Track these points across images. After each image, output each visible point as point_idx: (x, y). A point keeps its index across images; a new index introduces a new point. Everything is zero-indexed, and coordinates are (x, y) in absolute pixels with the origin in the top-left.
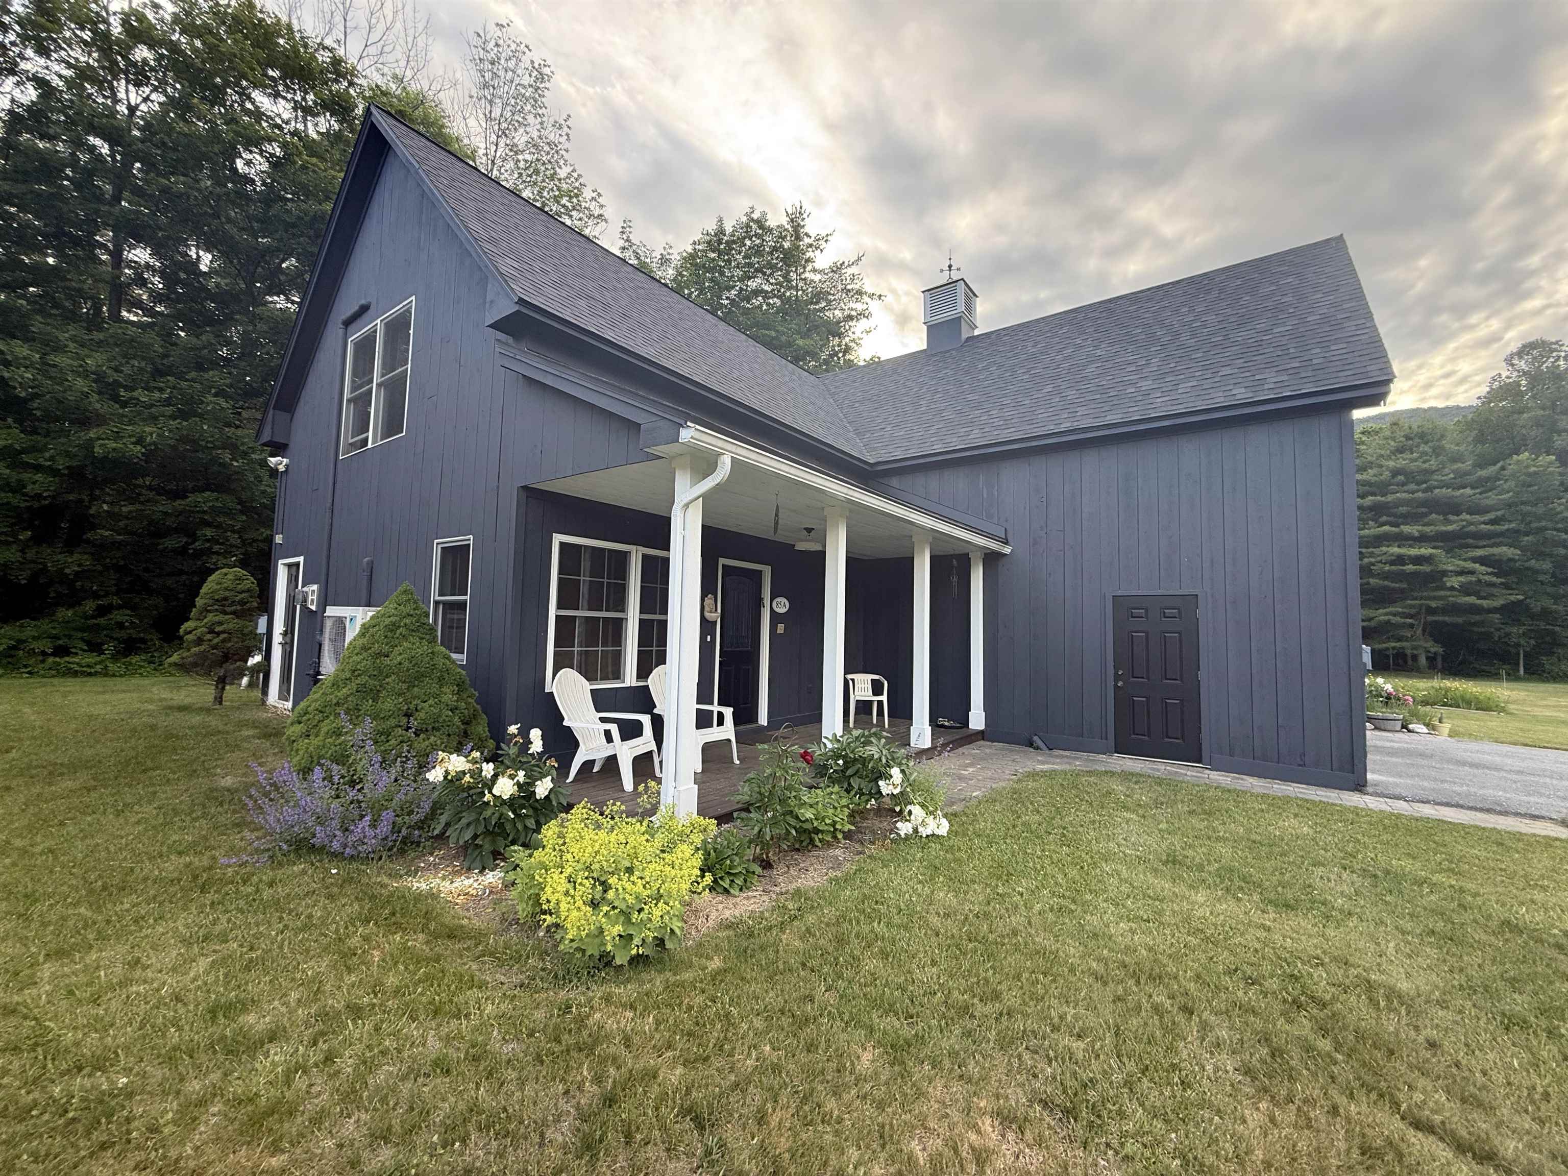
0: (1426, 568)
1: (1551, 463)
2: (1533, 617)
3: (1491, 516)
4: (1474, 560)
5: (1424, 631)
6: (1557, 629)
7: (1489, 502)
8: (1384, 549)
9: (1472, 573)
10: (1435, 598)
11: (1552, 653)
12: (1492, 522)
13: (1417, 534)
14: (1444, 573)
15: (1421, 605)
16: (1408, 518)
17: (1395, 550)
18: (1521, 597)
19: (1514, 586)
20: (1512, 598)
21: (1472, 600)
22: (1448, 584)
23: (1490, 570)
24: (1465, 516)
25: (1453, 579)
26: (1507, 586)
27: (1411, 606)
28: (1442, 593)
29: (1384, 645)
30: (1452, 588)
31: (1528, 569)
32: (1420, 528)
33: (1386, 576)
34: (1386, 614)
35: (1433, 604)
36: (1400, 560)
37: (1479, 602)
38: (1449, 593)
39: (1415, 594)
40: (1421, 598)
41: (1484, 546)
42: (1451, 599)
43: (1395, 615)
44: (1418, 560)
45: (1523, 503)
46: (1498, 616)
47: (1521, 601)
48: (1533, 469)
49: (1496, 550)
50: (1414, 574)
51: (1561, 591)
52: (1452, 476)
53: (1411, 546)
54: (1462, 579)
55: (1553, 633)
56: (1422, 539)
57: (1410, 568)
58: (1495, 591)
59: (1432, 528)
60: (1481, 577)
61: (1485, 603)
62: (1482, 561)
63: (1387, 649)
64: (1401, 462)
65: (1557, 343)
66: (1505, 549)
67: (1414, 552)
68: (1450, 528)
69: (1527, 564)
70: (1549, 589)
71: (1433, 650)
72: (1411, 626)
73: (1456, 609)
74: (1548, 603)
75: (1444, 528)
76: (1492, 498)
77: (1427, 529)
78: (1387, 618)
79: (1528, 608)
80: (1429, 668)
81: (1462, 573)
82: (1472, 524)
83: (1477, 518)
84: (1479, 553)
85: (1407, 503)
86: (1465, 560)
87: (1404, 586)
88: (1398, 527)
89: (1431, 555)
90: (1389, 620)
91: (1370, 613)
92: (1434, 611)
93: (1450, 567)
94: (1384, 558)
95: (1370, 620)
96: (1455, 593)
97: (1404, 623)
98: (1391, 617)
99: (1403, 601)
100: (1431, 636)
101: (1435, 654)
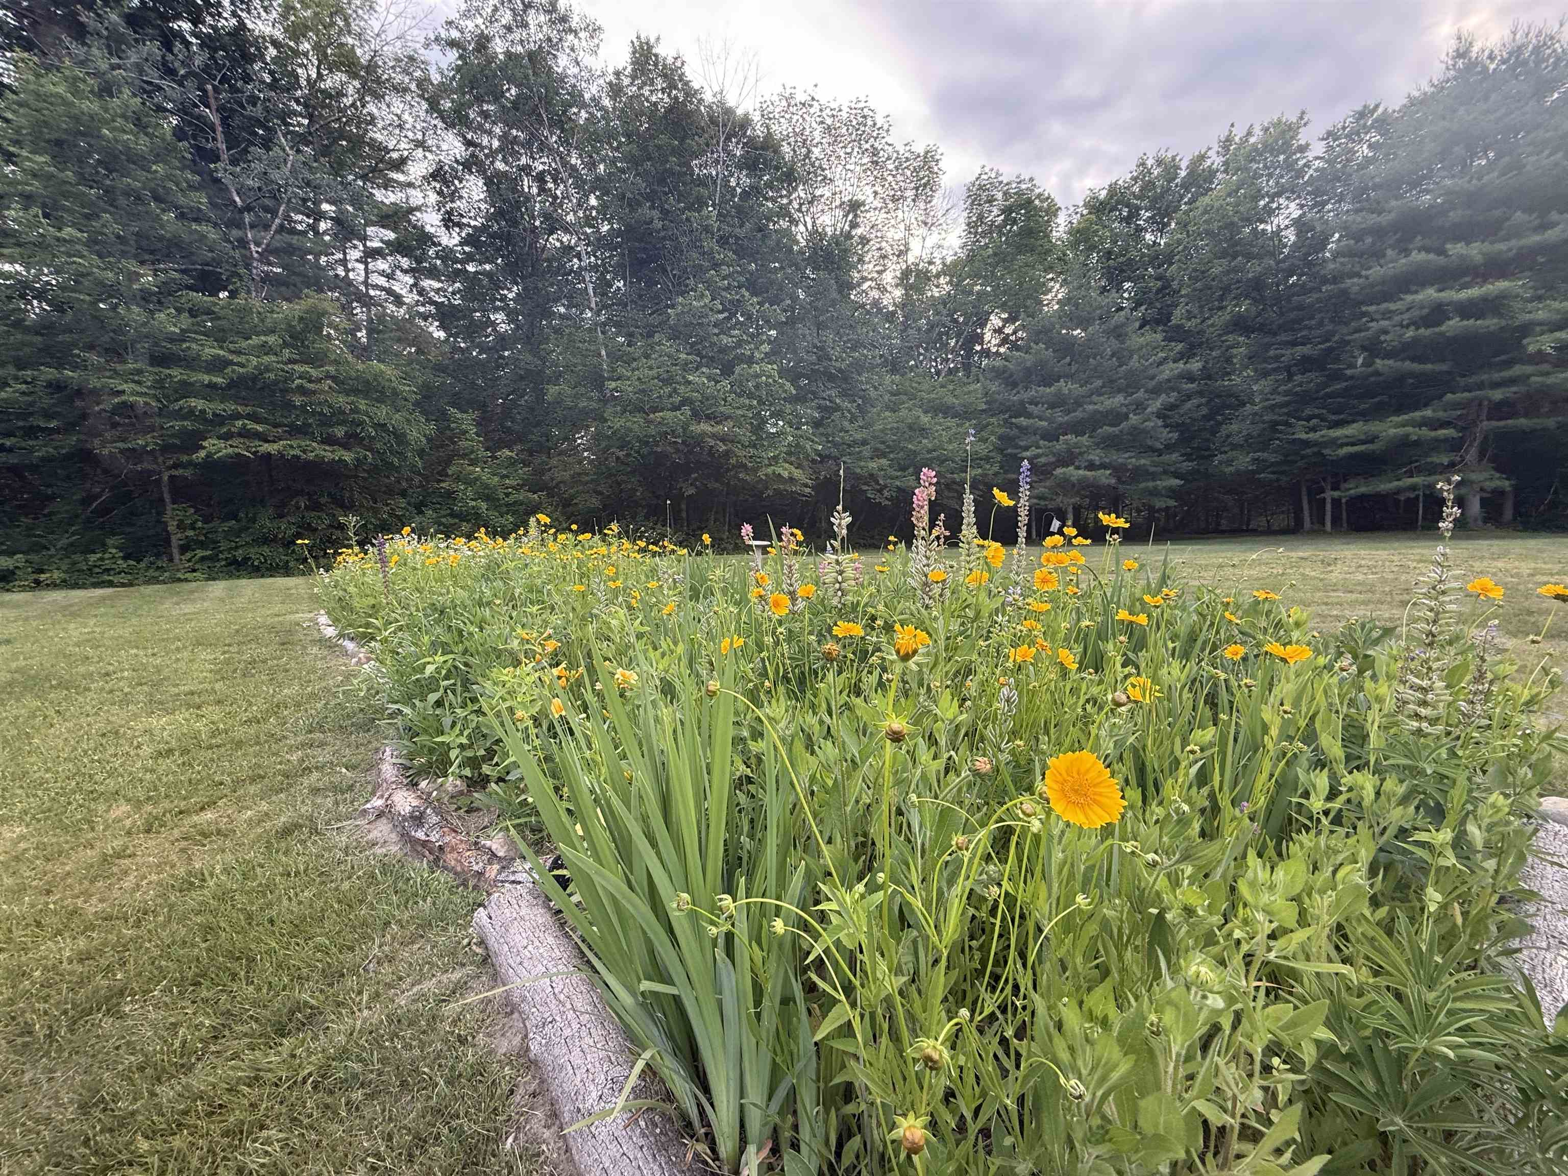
0: (1491, 323)
5: (1482, 454)
8: (1409, 298)
10: (1505, 383)
13: (1479, 260)
14: (1526, 330)
15: (1477, 401)
16: (1465, 232)
17: (1431, 294)
22: (1532, 349)
25: (1545, 337)
27: (1456, 406)
28: (1521, 369)
30: (1540, 357)
32: (1486, 246)
33: (1409, 351)
34: (1403, 425)
35: (1498, 395)
36: (1438, 312)
38: (1529, 369)
39: (1462, 381)
40: (1477, 387)
42: (1533, 379)
43: (1421, 425)
44: (1474, 309)
53: (1463, 286)
54: (1561, 335)
56: (1488, 269)
57: (1454, 325)
59: (1513, 242)
67: (1469, 293)
68: (1549, 237)
71: (1490, 485)
72: (1456, 444)
75: (1534, 239)
77: (1502, 246)
78: (1401, 431)
80: (1486, 520)
87: (1444, 367)
88: (1442, 252)
89: (1503, 296)
90: (1408, 435)
91: (1375, 427)
92: (1500, 410)
93: (1541, 315)
94: (1406, 316)
95: (1372, 440)
96: (1546, 367)
97: (1436, 440)
98: (1409, 429)
99: (1440, 397)
100: (1494, 459)
101: (1499, 493)
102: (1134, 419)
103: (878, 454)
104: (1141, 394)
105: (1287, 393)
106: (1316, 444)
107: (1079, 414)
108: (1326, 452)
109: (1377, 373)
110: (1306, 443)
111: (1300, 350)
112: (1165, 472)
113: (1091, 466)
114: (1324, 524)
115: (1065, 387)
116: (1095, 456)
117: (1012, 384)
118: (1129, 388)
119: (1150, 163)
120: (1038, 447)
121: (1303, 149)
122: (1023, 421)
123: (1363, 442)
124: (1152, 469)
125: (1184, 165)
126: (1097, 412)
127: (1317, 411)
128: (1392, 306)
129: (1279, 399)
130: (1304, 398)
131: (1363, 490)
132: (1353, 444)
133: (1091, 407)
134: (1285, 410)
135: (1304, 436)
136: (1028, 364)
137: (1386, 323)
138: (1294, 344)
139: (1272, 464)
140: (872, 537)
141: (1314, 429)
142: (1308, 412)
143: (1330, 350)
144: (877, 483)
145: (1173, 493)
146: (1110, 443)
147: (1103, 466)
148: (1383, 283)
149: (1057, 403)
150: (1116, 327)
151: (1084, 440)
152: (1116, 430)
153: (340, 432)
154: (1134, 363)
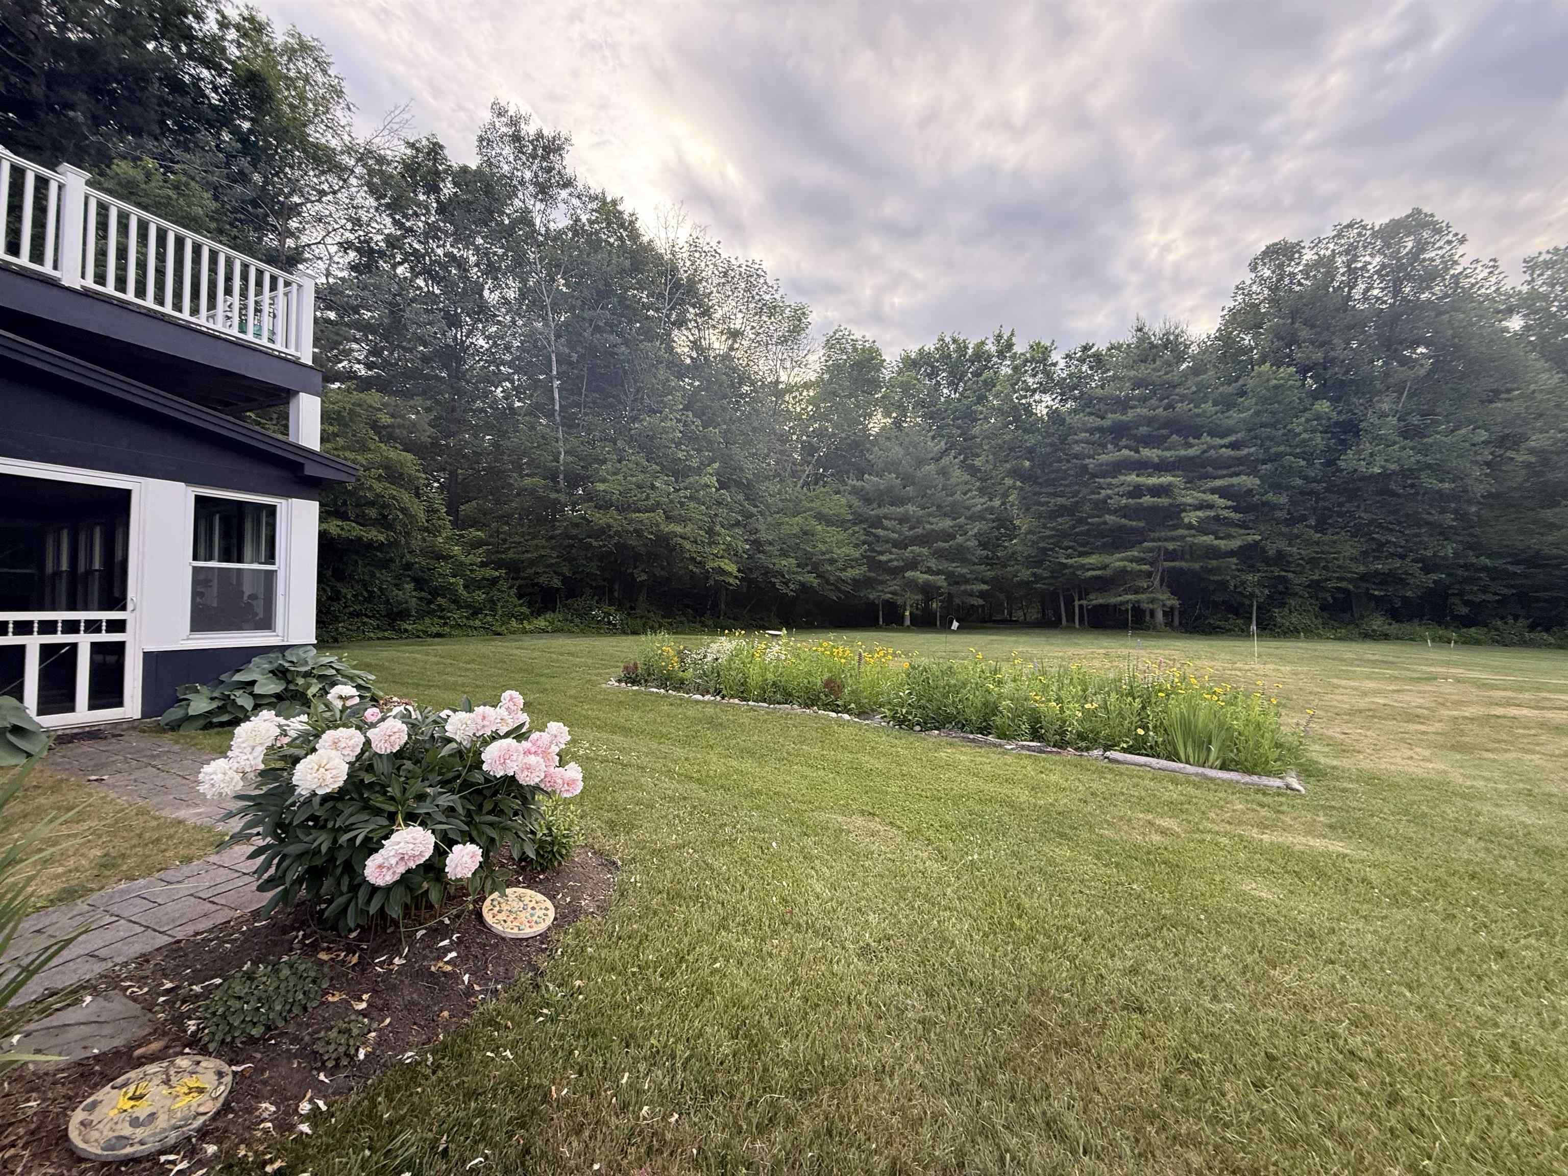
0: (1164, 501)
1: (1291, 375)
2: (1267, 561)
3: (1232, 438)
4: (1213, 491)
5: (1162, 580)
6: (1291, 575)
7: (1231, 422)
8: (1122, 478)
9: (1210, 506)
10: (1173, 539)
11: (1282, 605)
12: (1234, 446)
13: (1156, 460)
14: (1181, 509)
15: (1159, 548)
16: (1148, 441)
17: (1133, 478)
18: (1258, 538)
19: (1251, 525)
20: (1250, 538)
21: (1208, 539)
22: (1186, 520)
23: (1230, 503)
24: (1206, 438)
25: (1192, 514)
26: (1243, 525)
27: (1151, 550)
28: (1181, 532)
29: (1119, 599)
30: (1190, 526)
31: (1264, 504)
32: (1160, 452)
33: (1123, 512)
34: (1122, 560)
35: (1171, 546)
36: (1137, 491)
37: (1216, 542)
38: (1186, 532)
39: (1152, 535)
40: (1159, 540)
41: (1224, 476)
42: (1188, 539)
43: (1131, 561)
44: (1156, 491)
45: (1264, 425)
46: (1234, 560)
47: (1257, 543)
48: (1275, 382)
49: (1235, 480)
50: (1154, 509)
51: (1296, 531)
52: (1194, 389)
53: (1149, 475)
54: (1200, 513)
55: (1284, 580)
56: (1161, 467)
57: (1147, 500)
58: (1233, 531)
59: (1173, 452)
60: (1220, 512)
61: (1222, 544)
62: (1223, 492)
63: (1122, 603)
64: (1144, 370)
65: (1298, 244)
66: (1244, 478)
67: (1153, 481)
68: (1192, 452)
69: (1264, 499)
70: (1285, 530)
71: (1169, 603)
72: (1149, 575)
73: (1192, 552)
74: (1282, 544)
75: (1183, 453)
76: (1234, 417)
77: (1167, 454)
78: (1121, 564)
79: (1264, 551)
80: (1166, 625)
81: (1200, 507)
82: (1214, 447)
83: (1218, 441)
84: (1218, 483)
85: (1150, 421)
86: (1204, 492)
87: (1141, 524)
88: (1137, 451)
89: (1170, 485)
90: (1125, 567)
91: (1106, 559)
92: (1171, 556)
93: (1189, 500)
94: (1121, 489)
95: (1105, 567)
96: (1193, 532)
97: (1140, 571)
98: (1126, 563)
99: (1141, 543)
100: (1168, 587)
101: (1172, 608)
102: (960, 539)
103: (784, 554)
104: (962, 520)
105: (1053, 529)
106: (1071, 566)
107: (919, 531)
108: (1079, 573)
109: (1105, 523)
110: (1065, 566)
111: (1061, 501)
112: (976, 579)
113: (929, 571)
114: (1074, 622)
115: (911, 508)
116: (933, 564)
117: (868, 501)
118: (953, 514)
119: (947, 339)
120: (891, 553)
121: (1055, 364)
122: (880, 532)
123: (1100, 569)
124: (969, 576)
125: (971, 346)
126: (933, 530)
127: (1071, 544)
128: (1114, 481)
129: (1048, 533)
130: (1064, 535)
131: (1101, 601)
132: (1093, 569)
133: (928, 526)
134: (1051, 541)
135: (1064, 561)
136: (882, 487)
137: (1109, 492)
138: (1055, 495)
139: (1046, 578)
140: (762, 619)
141: (1069, 557)
142: (1066, 544)
143: (1077, 502)
144: (783, 576)
145: (982, 595)
146: (940, 554)
147: (939, 573)
148: (1107, 465)
149: (902, 520)
150: (943, 468)
151: (925, 551)
152: (946, 545)
153: (373, 513)
154: (958, 496)
